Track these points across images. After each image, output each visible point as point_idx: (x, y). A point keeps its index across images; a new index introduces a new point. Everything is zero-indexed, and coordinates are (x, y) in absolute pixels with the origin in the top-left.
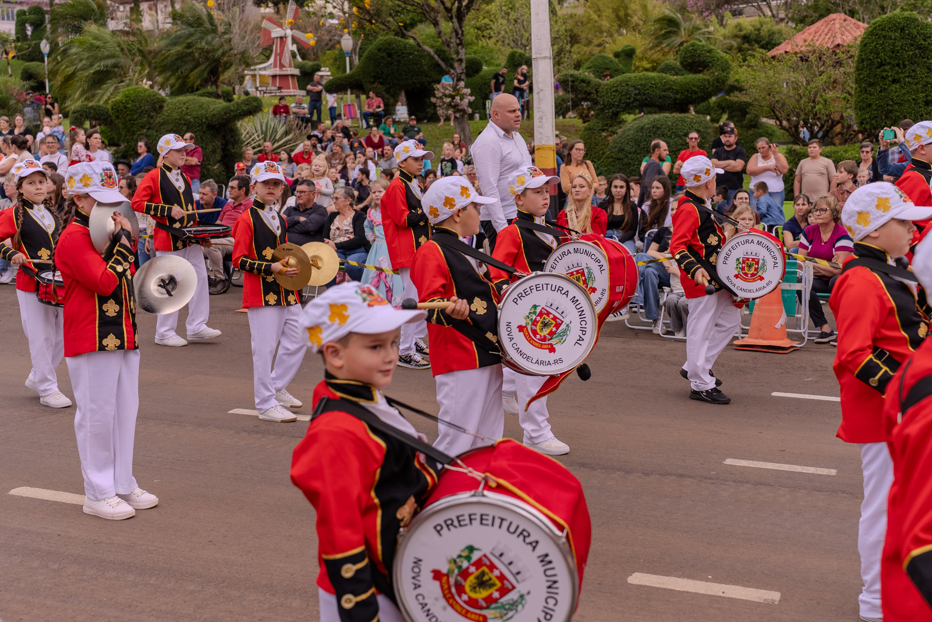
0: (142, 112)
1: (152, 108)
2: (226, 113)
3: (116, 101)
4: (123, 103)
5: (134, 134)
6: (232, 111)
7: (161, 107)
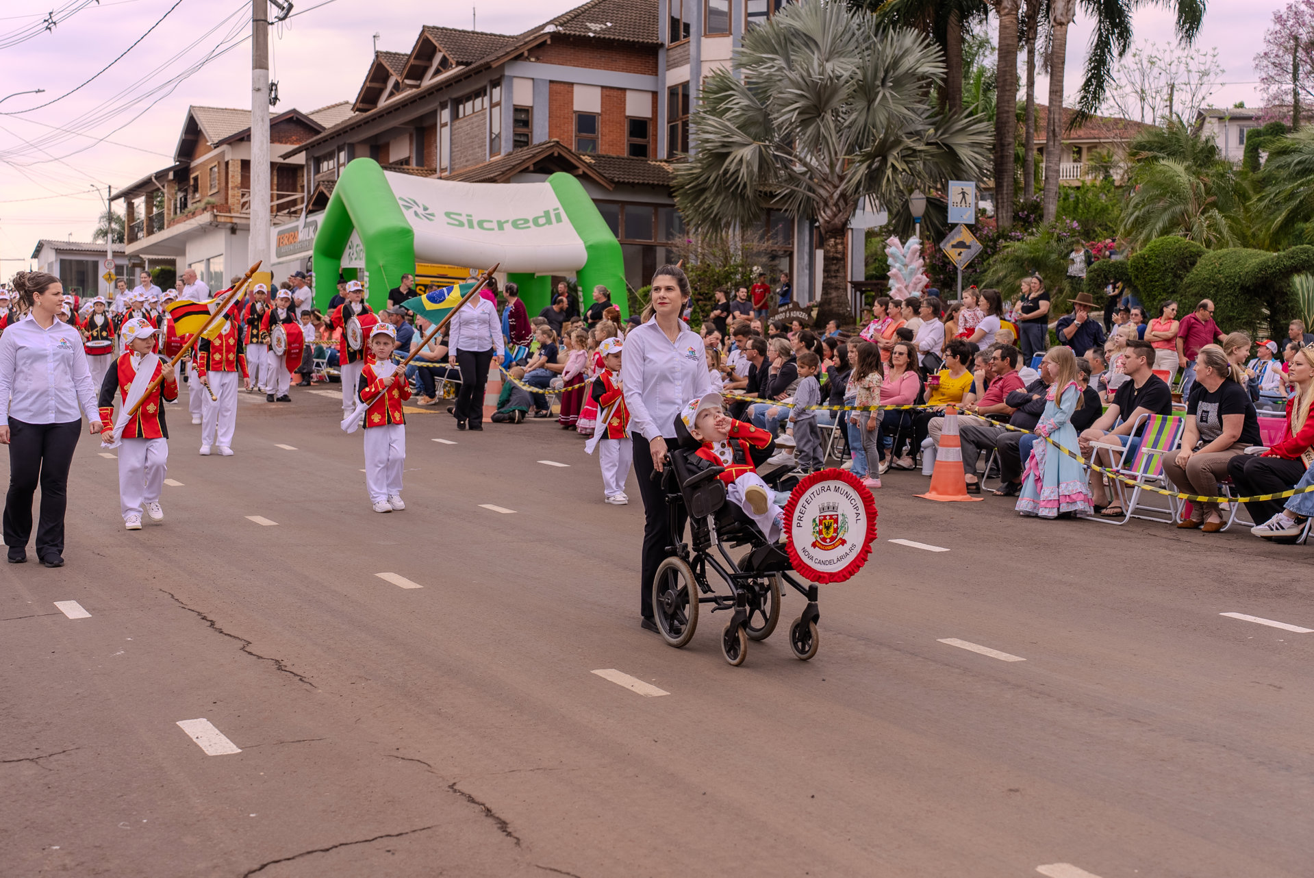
0: (1166, 270)
1: (1181, 263)
2: (1261, 270)
3: (1137, 256)
4: (1145, 259)
5: (1154, 299)
6: (1269, 267)
7: (1193, 264)
